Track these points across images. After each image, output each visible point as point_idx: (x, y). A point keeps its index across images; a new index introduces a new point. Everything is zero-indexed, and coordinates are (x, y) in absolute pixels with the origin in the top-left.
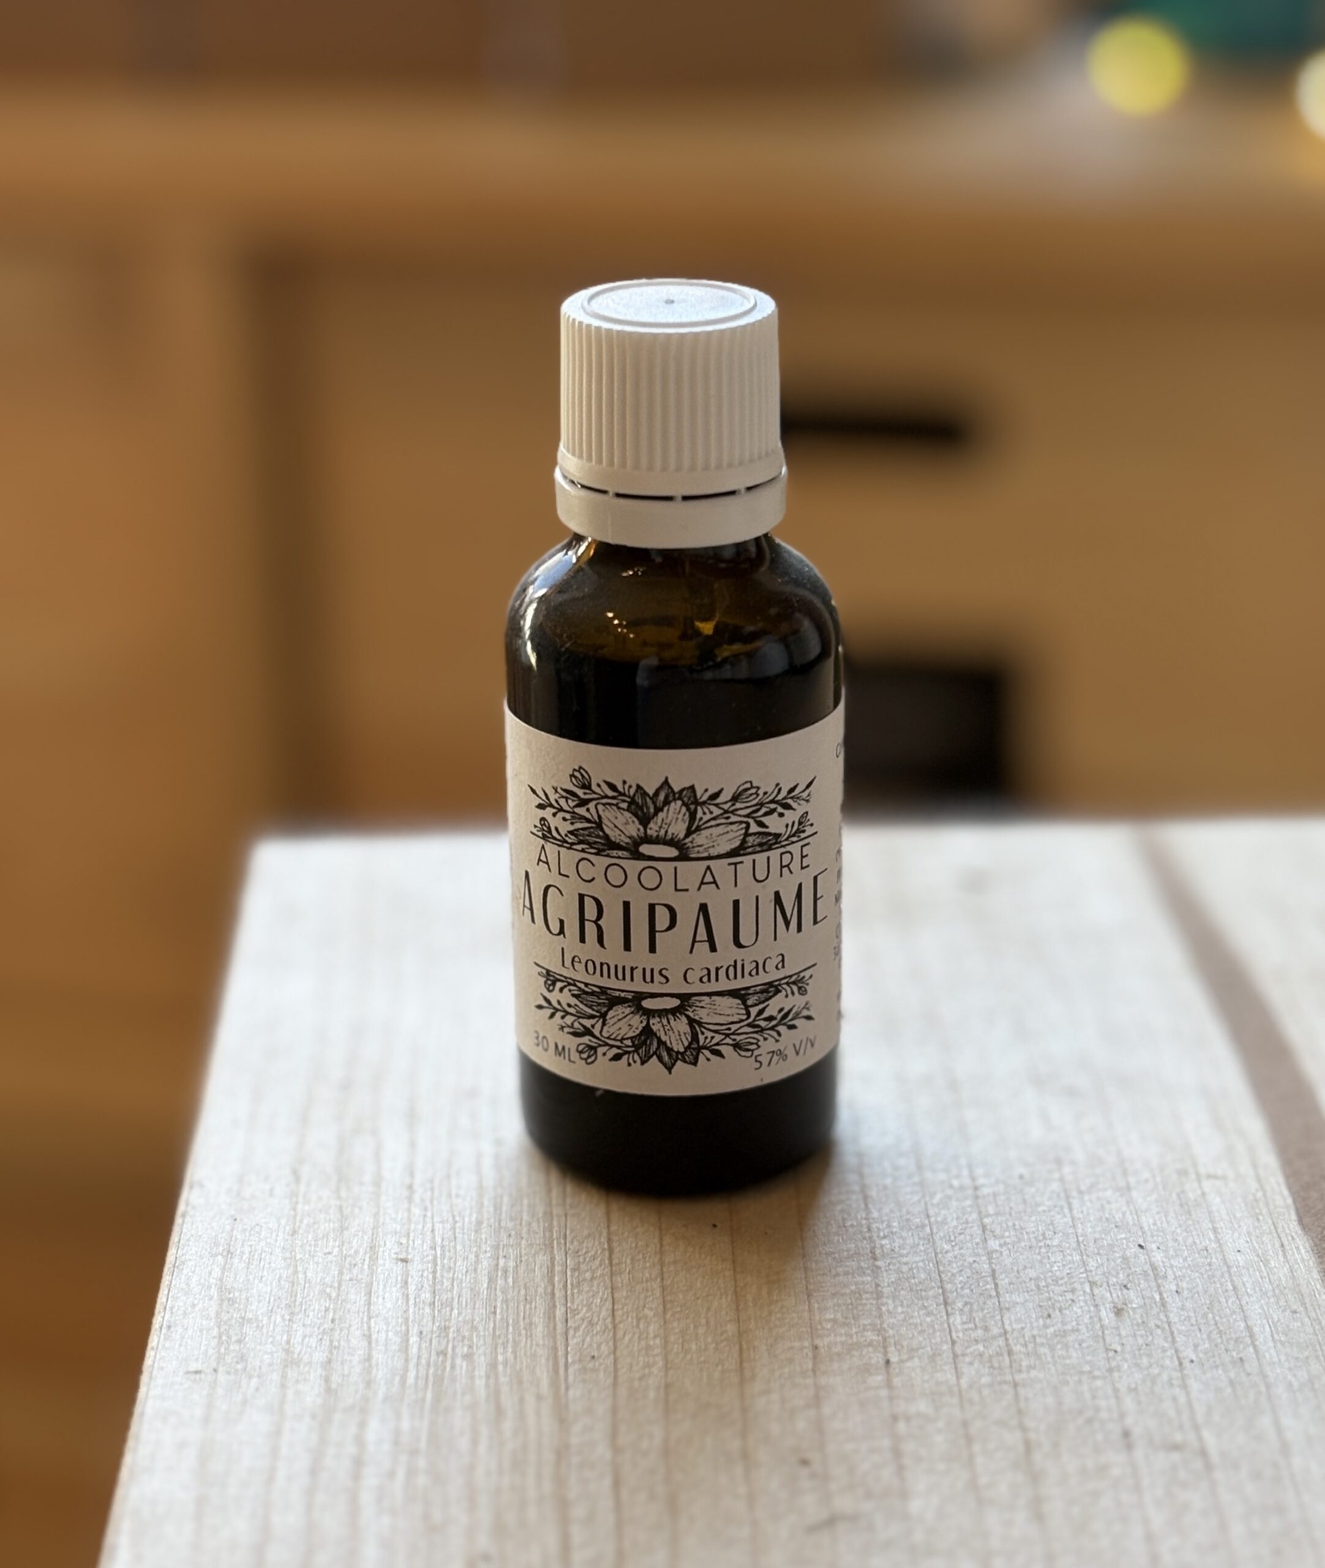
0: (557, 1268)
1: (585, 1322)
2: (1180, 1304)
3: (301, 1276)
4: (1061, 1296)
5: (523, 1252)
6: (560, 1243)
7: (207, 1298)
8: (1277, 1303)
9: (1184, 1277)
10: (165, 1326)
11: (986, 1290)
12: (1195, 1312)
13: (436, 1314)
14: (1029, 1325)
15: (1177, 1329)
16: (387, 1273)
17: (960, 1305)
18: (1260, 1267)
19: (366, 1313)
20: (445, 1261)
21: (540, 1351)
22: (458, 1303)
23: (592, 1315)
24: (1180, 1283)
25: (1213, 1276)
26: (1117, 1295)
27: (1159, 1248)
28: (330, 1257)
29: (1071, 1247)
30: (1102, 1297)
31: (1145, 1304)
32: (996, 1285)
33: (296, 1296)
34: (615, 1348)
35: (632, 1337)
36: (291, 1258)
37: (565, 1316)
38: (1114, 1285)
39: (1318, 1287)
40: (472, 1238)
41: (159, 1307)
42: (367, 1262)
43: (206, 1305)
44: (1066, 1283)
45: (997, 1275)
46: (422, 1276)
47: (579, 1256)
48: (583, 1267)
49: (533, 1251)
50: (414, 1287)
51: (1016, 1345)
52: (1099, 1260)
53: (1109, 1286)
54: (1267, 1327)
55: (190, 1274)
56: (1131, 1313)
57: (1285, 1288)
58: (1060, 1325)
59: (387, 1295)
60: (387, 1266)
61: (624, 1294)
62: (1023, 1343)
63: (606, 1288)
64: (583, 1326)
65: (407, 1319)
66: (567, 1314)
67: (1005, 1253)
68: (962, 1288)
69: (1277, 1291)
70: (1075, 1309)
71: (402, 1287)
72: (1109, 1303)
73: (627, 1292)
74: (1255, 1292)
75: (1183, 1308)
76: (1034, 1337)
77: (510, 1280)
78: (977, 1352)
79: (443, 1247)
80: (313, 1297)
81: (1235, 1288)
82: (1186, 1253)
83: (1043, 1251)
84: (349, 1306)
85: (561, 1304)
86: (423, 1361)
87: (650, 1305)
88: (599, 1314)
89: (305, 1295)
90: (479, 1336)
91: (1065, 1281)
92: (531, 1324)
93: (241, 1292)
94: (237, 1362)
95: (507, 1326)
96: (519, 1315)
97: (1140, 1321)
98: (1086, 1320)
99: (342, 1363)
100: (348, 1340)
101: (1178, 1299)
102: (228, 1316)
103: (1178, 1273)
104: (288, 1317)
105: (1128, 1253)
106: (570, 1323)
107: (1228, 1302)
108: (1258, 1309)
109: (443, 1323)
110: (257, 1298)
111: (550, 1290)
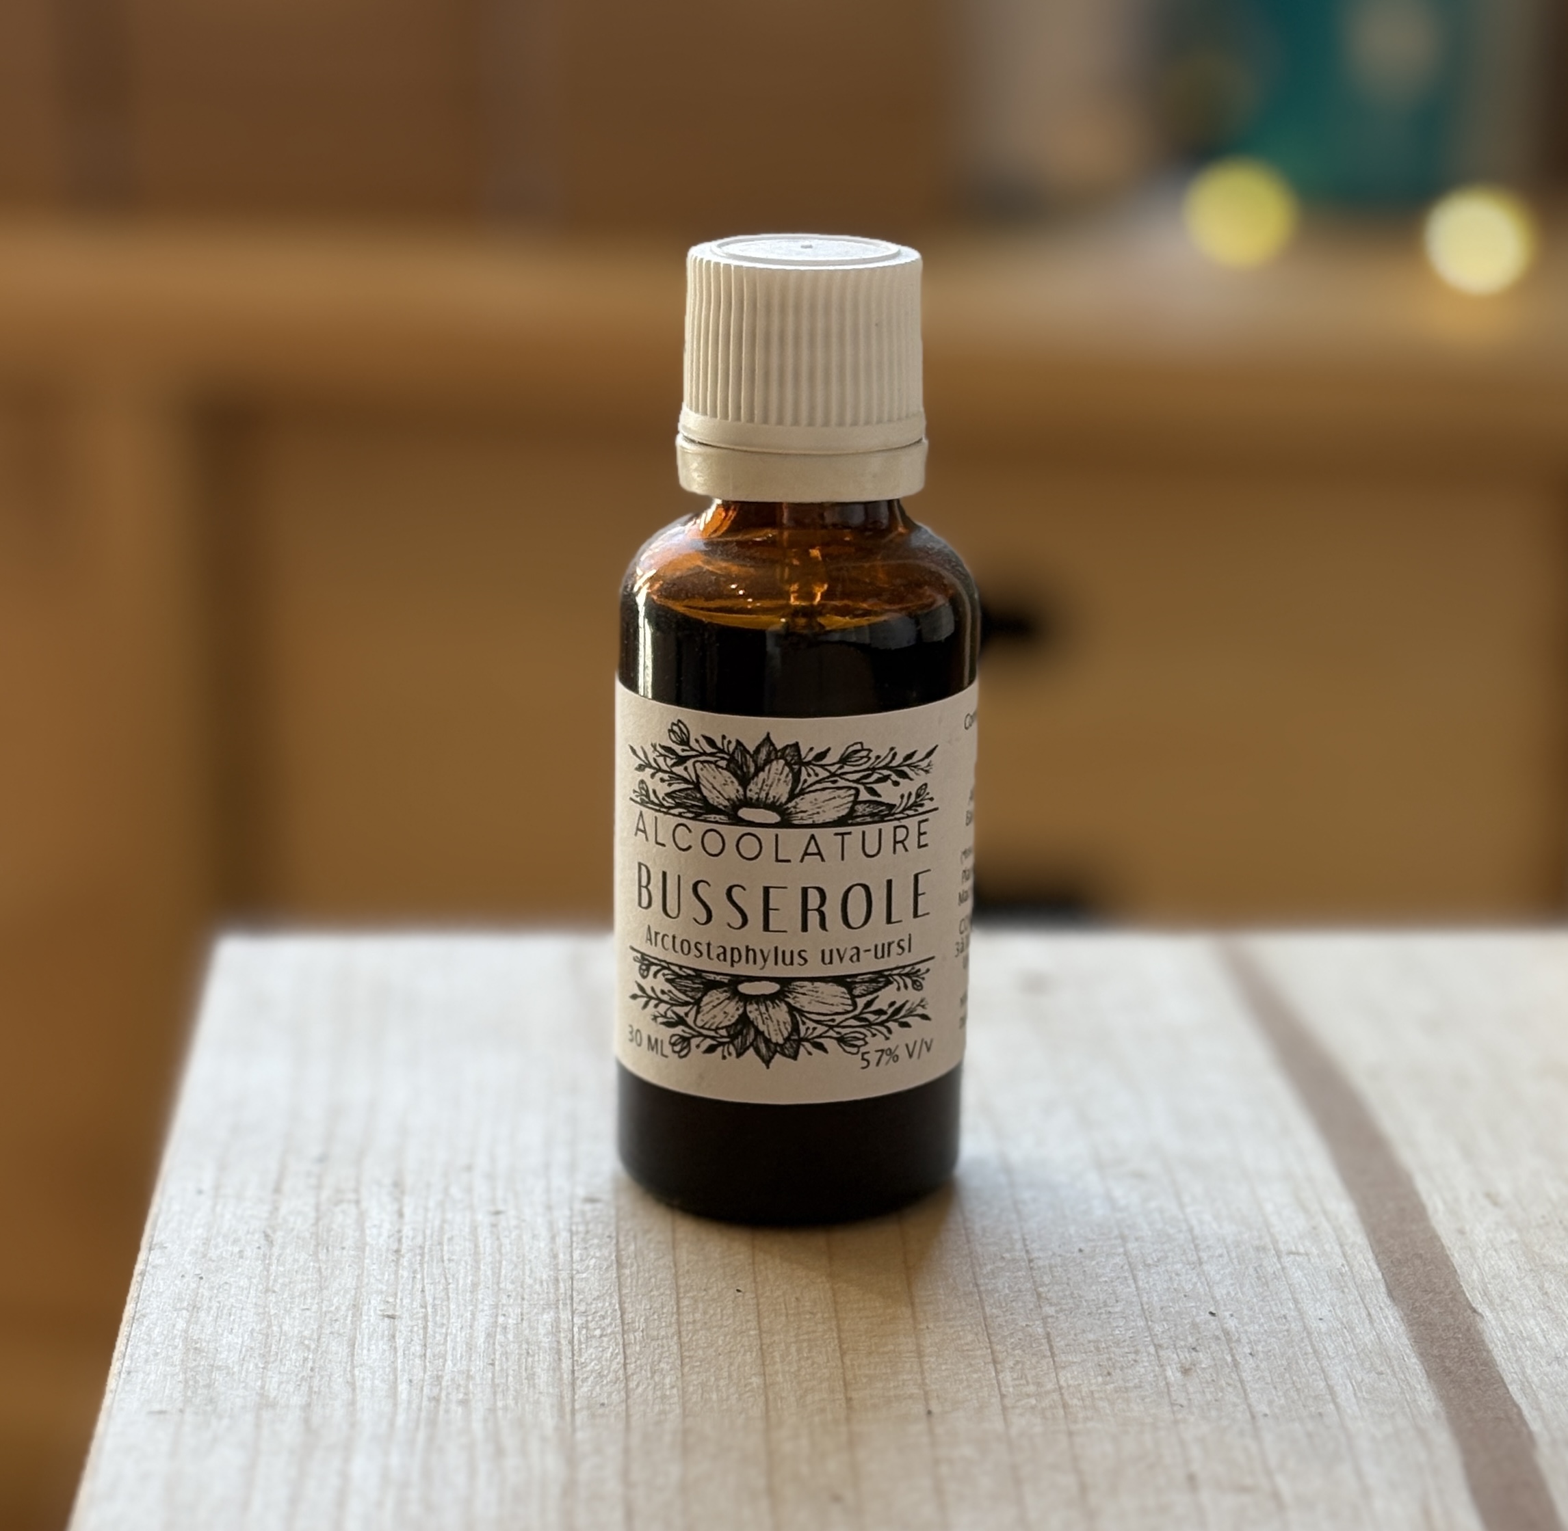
0: (565, 1326)
1: (594, 1375)
2: (1254, 1365)
3: (275, 1328)
4: (1123, 1357)
5: (525, 1311)
6: (566, 1304)
7: (170, 1348)
8: (1362, 1364)
9: (1259, 1341)
10: (124, 1370)
11: (1040, 1351)
12: (1270, 1372)
13: (428, 1364)
14: (1086, 1382)
15: (1250, 1387)
16: (371, 1329)
17: (1011, 1364)
18: (1344, 1333)
19: (349, 1363)
20: (438, 1318)
21: (543, 1399)
22: (453, 1355)
23: (602, 1368)
24: (1255, 1347)
25: (1292, 1341)
26: (1185, 1356)
27: (1232, 1315)
28: (308, 1313)
29: (1135, 1315)
30: (1168, 1358)
31: (1216, 1365)
32: (1051, 1347)
33: (271, 1347)
34: (628, 1397)
35: (646, 1388)
36: (264, 1313)
37: (571, 1368)
38: (1182, 1347)
39: (1408, 1351)
40: (468, 1299)
41: (117, 1354)
42: (349, 1318)
43: (169, 1353)
44: (1128, 1345)
45: (1052, 1338)
46: (411, 1331)
47: (587, 1316)
48: (592, 1325)
49: (536, 1310)
50: (402, 1342)
51: (1071, 1399)
52: (1166, 1326)
53: (1176, 1349)
54: (1349, 1386)
55: (151, 1326)
56: (1200, 1373)
57: (1371, 1352)
58: (1120, 1382)
59: (373, 1347)
60: (372, 1321)
61: (638, 1348)
62: (1079, 1397)
63: (617, 1345)
64: (592, 1378)
65: (395, 1369)
66: (573, 1367)
67: (1062, 1316)
68: (1013, 1349)
69: (1362, 1355)
70: (1138, 1369)
71: (389, 1340)
72: (1175, 1364)
73: (641, 1348)
74: (1338, 1355)
75: (1257, 1368)
76: (1091, 1392)
77: (510, 1337)
78: (1028, 1405)
79: (434, 1306)
80: (290, 1347)
81: (1315, 1352)
82: (1262, 1320)
83: (1104, 1316)
84: (330, 1357)
85: (566, 1357)
86: (414, 1406)
87: (666, 1359)
88: (609, 1367)
89: (281, 1346)
90: (475, 1385)
91: (1127, 1343)
92: (534, 1374)
93: (208, 1342)
94: (206, 1405)
95: (507, 1376)
96: (520, 1367)
97: (1209, 1380)
98: (1150, 1378)
99: (323, 1406)
100: (329, 1387)
101: (1251, 1361)
102: (194, 1364)
103: (1252, 1338)
104: (262, 1366)
105: (1198, 1320)
106: (576, 1374)
107: (1306, 1364)
108: (1339, 1369)
109: (435, 1373)
110: (227, 1348)
111: (555, 1345)
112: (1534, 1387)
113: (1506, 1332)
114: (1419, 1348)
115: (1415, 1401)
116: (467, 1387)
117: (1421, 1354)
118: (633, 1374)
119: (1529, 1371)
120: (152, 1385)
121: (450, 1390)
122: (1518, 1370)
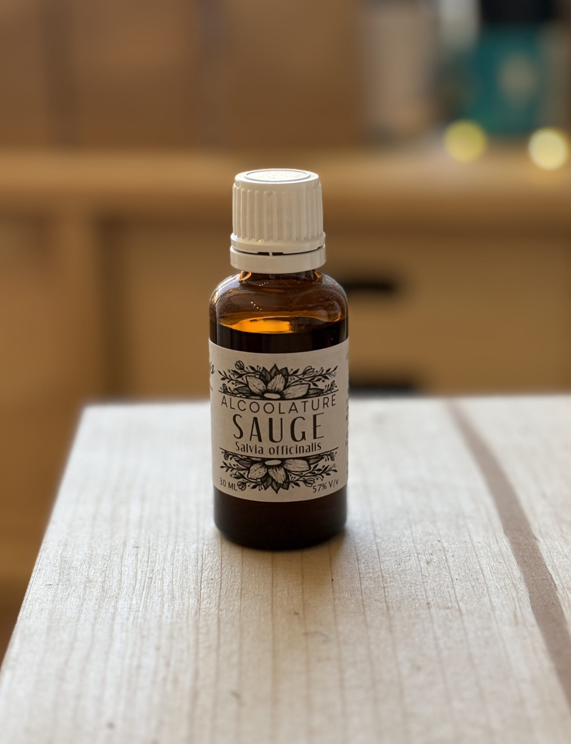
0: (200, 550)
1: (210, 567)
2: (453, 560)
3: (94, 552)
4: (405, 558)
5: (186, 544)
6: (201, 540)
7: (55, 560)
8: (493, 559)
9: (456, 551)
11: (375, 556)
12: (459, 563)
13: (149, 565)
14: (391, 568)
15: (452, 568)
16: (129, 552)
17: (363, 560)
18: (487, 548)
19: (120, 565)
20: (153, 547)
21: (190, 577)
22: (158, 561)
23: (213, 565)
24: (454, 553)
25: (468, 551)
26: (428, 557)
27: (446, 542)
28: (105, 545)
29: (410, 542)
30: (421, 558)
31: (439, 560)
32: (379, 554)
33: (92, 559)
34: (221, 576)
35: (228, 572)
38: (427, 554)
39: (510, 554)
40: (165, 540)
42: (121, 548)
43: (55, 562)
44: (407, 554)
45: (379, 550)
46: (144, 552)
47: (208, 545)
48: (210, 549)
49: (190, 544)
50: (140, 556)
51: (385, 574)
52: (421, 546)
53: (424, 553)
54: (488, 568)
56: (433, 563)
57: (497, 554)
58: (404, 567)
59: (129, 559)
60: (130, 549)
61: (226, 557)
62: (388, 573)
63: (219, 557)
64: (209, 569)
65: (137, 567)
66: (202, 565)
67: (383, 543)
68: (365, 555)
69: (493, 556)
70: (410, 562)
71: (135, 556)
72: (425, 560)
74: (484, 556)
75: (455, 561)
76: (393, 571)
77: (180, 553)
78: (369, 577)
79: (153, 541)
80: (99, 559)
82: (457, 543)
83: (399, 543)
84: (113, 563)
85: (200, 561)
86: (143, 581)
87: (236, 562)
88: (216, 564)
89: (96, 558)
90: (166, 573)
91: (406, 553)
92: (188, 568)
93: (69, 558)
94: (67, 582)
95: (178, 569)
96: (183, 565)
97: (437, 566)
98: (415, 566)
99: (110, 582)
100: (113, 574)
101: (452, 558)
102: (64, 566)
103: (453, 550)
104: (88, 567)
105: (433, 543)
106: (203, 568)
107: (473, 559)
108: (485, 561)
109: (152, 568)
110: (76, 560)
111: (196, 556)
112: (557, 567)
113: (547, 546)
114: (515, 553)
115: (513, 573)
116: (163, 573)
117: (516, 555)
118: (224, 567)
119: (555, 561)
120: (48, 574)
121: (156, 574)
122: (551, 560)
